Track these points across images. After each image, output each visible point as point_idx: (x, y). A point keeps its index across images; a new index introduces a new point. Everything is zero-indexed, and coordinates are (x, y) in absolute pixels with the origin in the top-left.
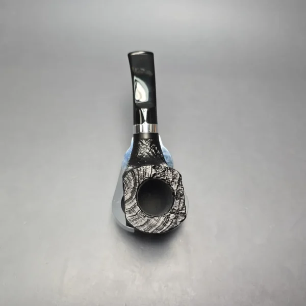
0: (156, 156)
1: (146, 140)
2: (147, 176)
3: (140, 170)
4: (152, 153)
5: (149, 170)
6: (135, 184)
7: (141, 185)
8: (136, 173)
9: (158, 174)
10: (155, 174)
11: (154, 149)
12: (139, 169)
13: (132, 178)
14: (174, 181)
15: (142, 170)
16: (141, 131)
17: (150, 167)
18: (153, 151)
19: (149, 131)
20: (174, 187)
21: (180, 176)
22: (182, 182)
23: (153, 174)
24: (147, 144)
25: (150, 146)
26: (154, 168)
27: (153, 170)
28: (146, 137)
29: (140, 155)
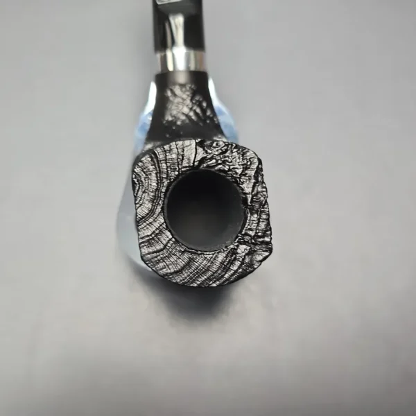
0: (204, 121)
1: (182, 86)
2: (185, 163)
3: (170, 150)
4: (196, 114)
5: (190, 151)
6: (160, 181)
7: (173, 184)
8: (161, 157)
9: (212, 158)
10: (203, 160)
11: (200, 106)
12: (167, 147)
13: (151, 168)
14: (245, 175)
15: (175, 151)
16: (171, 68)
17: (193, 143)
18: (198, 110)
19: (188, 67)
20: (247, 187)
21: (260, 162)
22: (262, 175)
23: (199, 158)
24: (185, 96)
25: (191, 100)
26: (200, 144)
27: (200, 150)
28: (182, 78)
29: (170, 119)
